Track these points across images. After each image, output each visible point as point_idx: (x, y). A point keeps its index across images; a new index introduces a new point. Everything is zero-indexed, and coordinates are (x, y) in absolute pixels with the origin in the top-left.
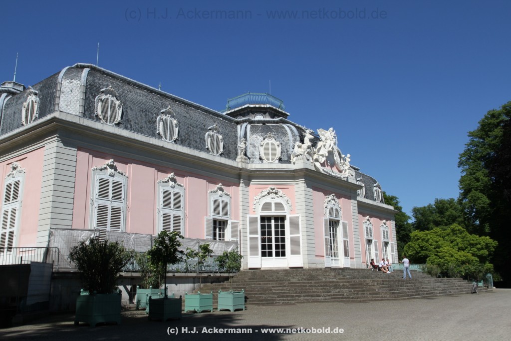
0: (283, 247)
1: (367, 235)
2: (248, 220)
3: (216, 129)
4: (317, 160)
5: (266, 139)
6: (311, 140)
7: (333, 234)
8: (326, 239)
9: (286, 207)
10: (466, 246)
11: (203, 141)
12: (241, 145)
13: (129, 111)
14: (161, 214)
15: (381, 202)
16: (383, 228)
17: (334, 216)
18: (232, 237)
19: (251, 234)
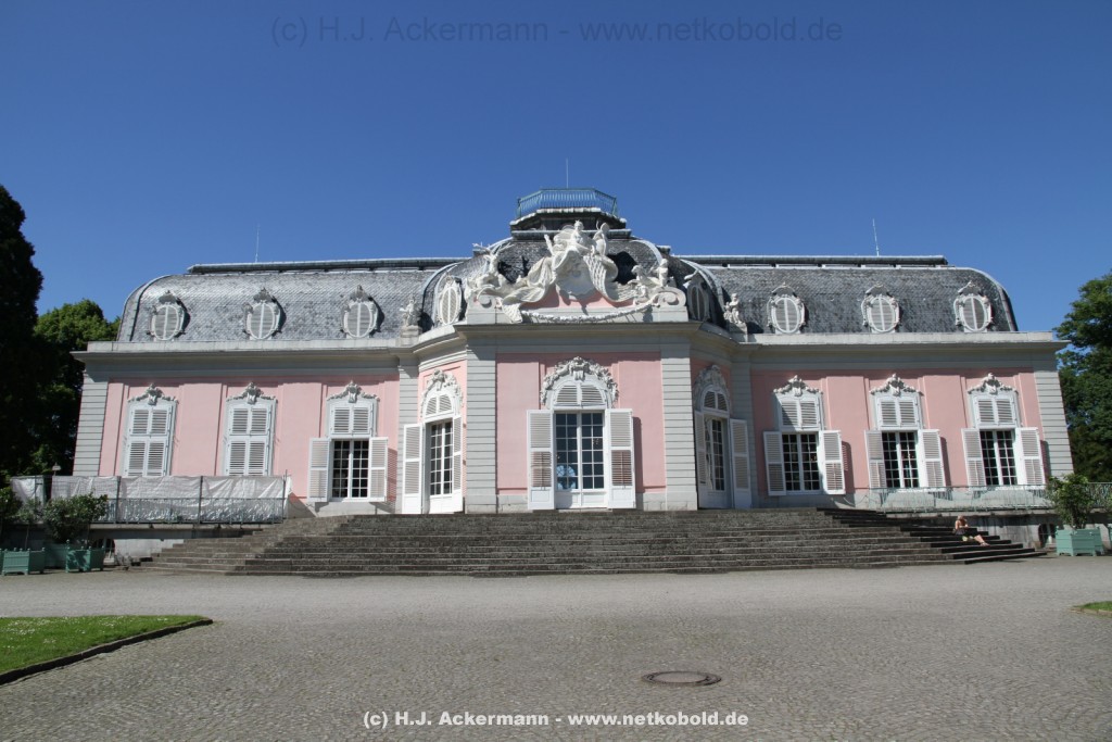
3: (360, 296)
4: (512, 301)
9: (453, 402)
13: (199, 314)
14: (230, 443)
15: (994, 328)
16: (985, 396)
17: (579, 402)
18: (374, 465)
19: (408, 456)
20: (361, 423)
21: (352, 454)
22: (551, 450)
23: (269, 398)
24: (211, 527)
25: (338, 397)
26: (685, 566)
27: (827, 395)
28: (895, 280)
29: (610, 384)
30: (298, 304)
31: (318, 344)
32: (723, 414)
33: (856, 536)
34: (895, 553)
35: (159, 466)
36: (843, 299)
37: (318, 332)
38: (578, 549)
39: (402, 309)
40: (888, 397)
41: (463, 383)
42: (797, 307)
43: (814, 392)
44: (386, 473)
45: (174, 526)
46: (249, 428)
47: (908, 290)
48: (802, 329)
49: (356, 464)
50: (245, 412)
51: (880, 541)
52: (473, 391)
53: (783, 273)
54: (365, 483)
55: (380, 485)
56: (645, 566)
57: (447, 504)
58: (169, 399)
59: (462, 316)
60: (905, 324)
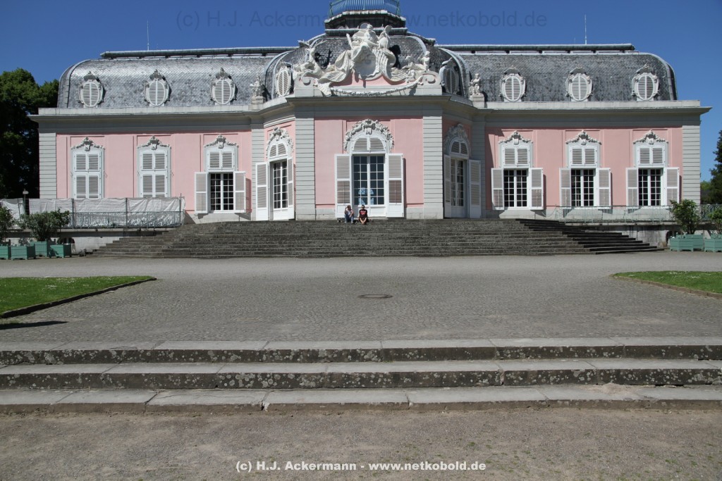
1: (577, 162)
2: (256, 167)
3: (223, 75)
5: (280, 69)
9: (287, 149)
14: (141, 176)
15: (659, 98)
16: (644, 146)
17: (368, 149)
18: (236, 189)
19: (259, 184)
20: (227, 162)
21: (222, 182)
22: (350, 179)
23: (166, 146)
24: (136, 230)
25: (211, 145)
26: (425, 253)
27: (536, 144)
28: (592, 63)
29: (388, 137)
30: (180, 81)
31: (196, 109)
32: (466, 157)
33: (533, 237)
34: (555, 247)
35: (96, 191)
36: (553, 77)
37: (195, 101)
38: (362, 242)
39: (251, 85)
40: (577, 146)
41: (292, 136)
42: (520, 83)
43: (527, 142)
44: (245, 195)
45: (111, 230)
46: (154, 166)
47: (600, 70)
48: (523, 98)
49: (225, 189)
50: (150, 156)
51: (547, 240)
52: (299, 141)
53: (513, 57)
54: (231, 201)
55: (242, 202)
56: (401, 252)
57: (283, 214)
58: (98, 147)
59: (291, 91)
60: (596, 95)
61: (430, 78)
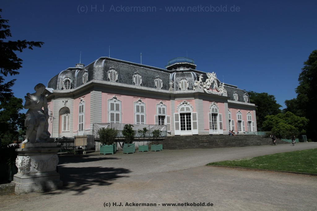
0: (190, 126)
1: (239, 118)
2: (174, 115)
3: (159, 77)
4: (205, 88)
5: (182, 80)
6: (202, 79)
7: (215, 120)
8: (210, 122)
9: (191, 109)
10: (293, 122)
11: (153, 83)
12: (171, 83)
13: (121, 75)
14: (136, 115)
15: (248, 102)
16: (248, 115)
17: (215, 112)
18: (167, 123)
19: (176, 121)
20: (164, 112)
21: (161, 119)
22: (212, 121)
23: (143, 103)
25: (158, 104)
27: (232, 112)
30: (145, 77)
35: (119, 120)
36: (231, 93)
37: (150, 86)
40: (238, 114)
41: (193, 105)
44: (170, 125)
46: (140, 111)
49: (162, 122)
50: (139, 106)
55: (169, 128)
58: (119, 101)
61: (225, 91)
